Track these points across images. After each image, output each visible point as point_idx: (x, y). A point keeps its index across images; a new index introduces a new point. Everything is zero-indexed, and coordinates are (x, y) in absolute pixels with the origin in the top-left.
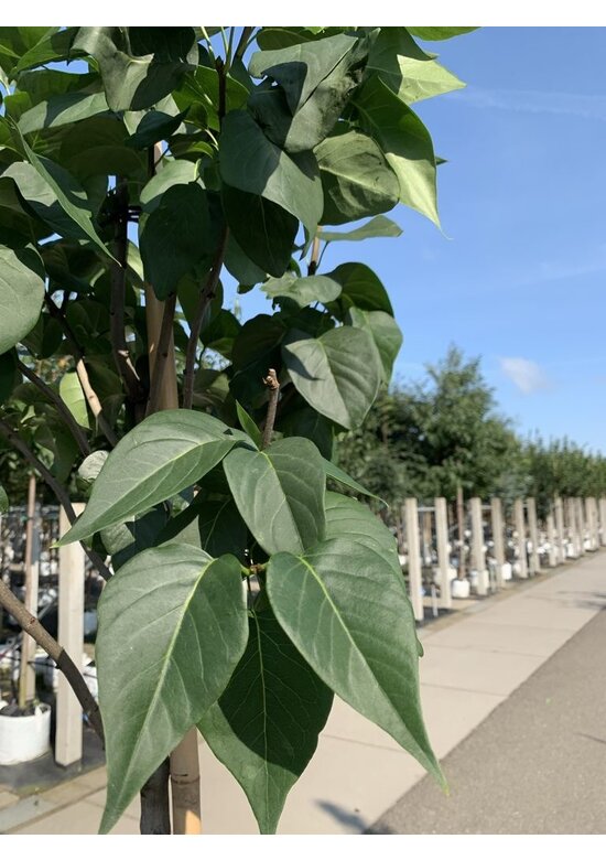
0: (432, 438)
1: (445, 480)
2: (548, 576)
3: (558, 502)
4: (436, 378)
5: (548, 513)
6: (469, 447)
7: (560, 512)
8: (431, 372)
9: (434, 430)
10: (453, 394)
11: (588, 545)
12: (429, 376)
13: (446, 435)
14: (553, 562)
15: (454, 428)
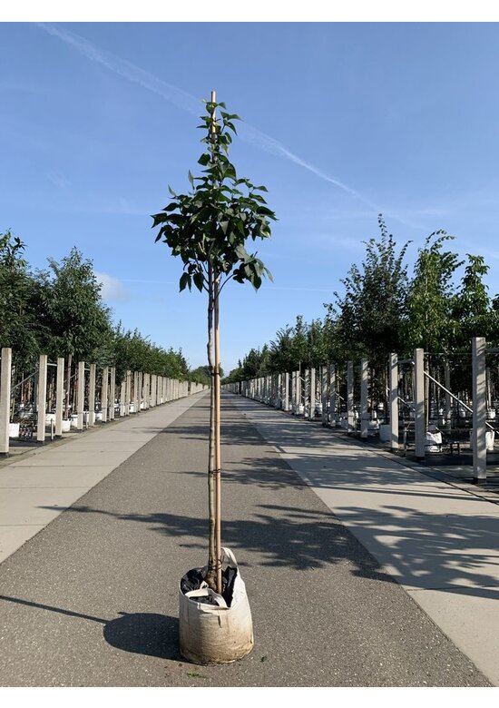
0: (56, 315)
1: (64, 347)
2: (119, 422)
3: (129, 372)
4: (57, 272)
5: (123, 379)
6: (84, 324)
7: (129, 379)
8: (53, 266)
9: (57, 310)
10: (71, 284)
11: (142, 407)
12: (51, 269)
13: (67, 314)
14: (122, 414)
15: (74, 309)
